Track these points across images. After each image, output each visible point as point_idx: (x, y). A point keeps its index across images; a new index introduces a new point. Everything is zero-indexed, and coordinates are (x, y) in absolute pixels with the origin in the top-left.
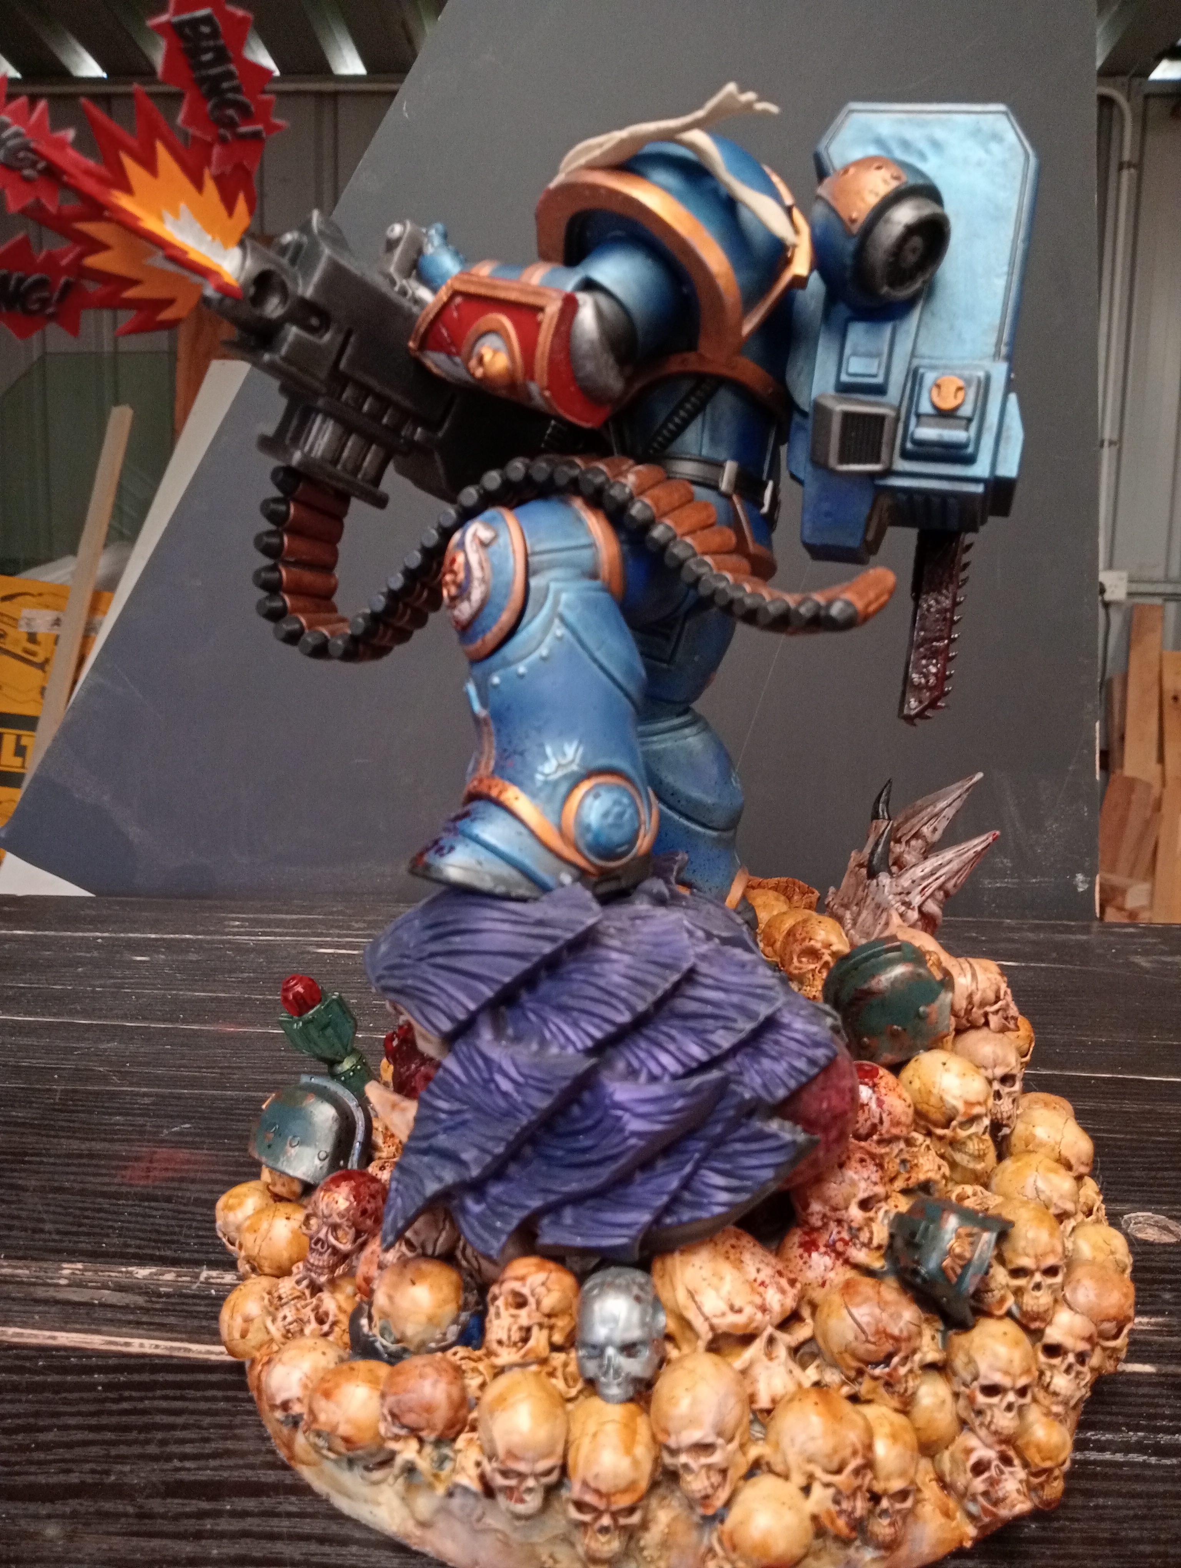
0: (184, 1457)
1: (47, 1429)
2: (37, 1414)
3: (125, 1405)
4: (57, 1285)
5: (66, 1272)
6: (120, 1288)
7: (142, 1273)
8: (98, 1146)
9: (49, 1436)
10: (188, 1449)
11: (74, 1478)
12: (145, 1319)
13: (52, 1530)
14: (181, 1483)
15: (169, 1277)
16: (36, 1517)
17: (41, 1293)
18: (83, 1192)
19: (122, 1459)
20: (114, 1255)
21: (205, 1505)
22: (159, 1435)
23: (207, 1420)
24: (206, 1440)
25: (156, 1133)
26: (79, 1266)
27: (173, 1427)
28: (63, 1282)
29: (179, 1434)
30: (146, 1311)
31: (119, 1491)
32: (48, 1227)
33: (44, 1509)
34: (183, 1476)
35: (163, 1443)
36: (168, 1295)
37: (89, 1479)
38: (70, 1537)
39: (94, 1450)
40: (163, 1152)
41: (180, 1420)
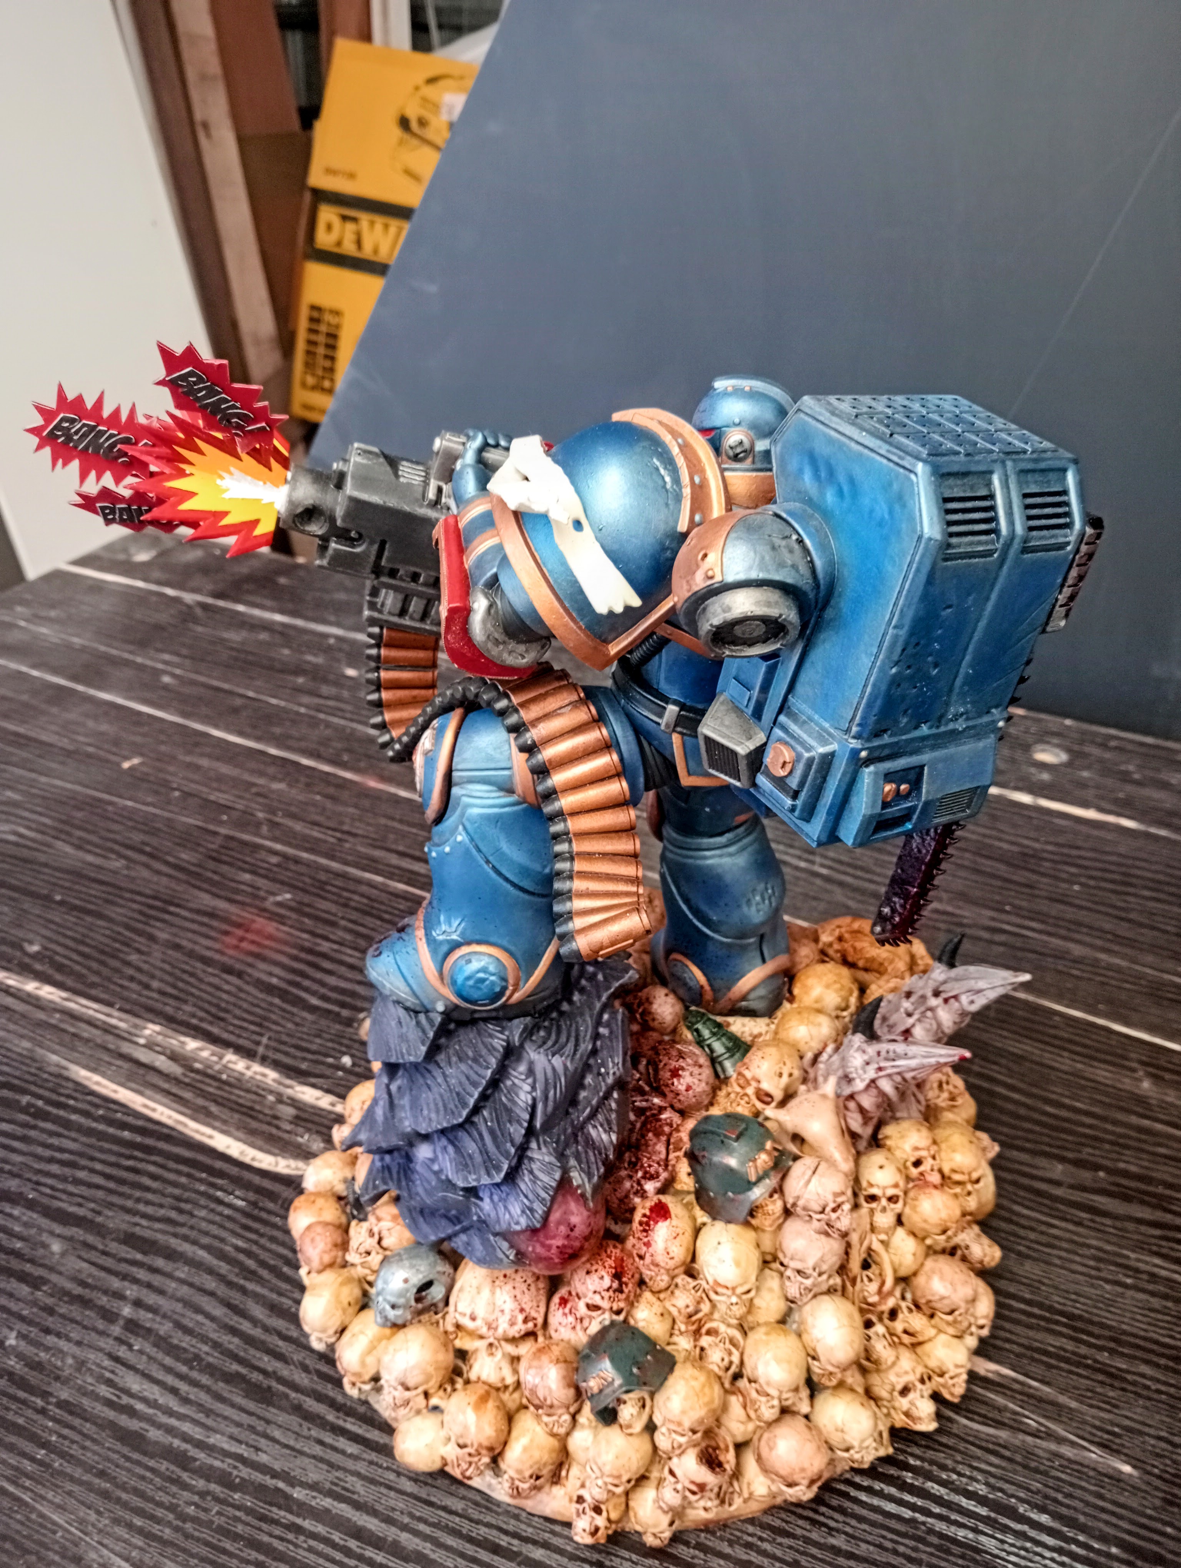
0: (144, 1216)
1: (83, 1168)
2: (81, 1155)
3: (130, 1163)
4: (137, 1044)
5: (147, 1032)
6: (174, 1057)
7: (192, 1044)
8: (222, 905)
9: (82, 1175)
10: (150, 1210)
11: (81, 1212)
12: (174, 1090)
13: (56, 1247)
14: (133, 1235)
15: (205, 1054)
16: (52, 1233)
17: (126, 1048)
18: (191, 954)
19: (111, 1205)
20: (182, 1023)
21: (139, 1257)
22: (138, 1194)
23: (170, 1190)
24: (161, 1206)
25: (264, 899)
26: (157, 1028)
27: (148, 1189)
28: (142, 1041)
29: (150, 1196)
30: (177, 1081)
31: (100, 1230)
32: (155, 984)
33: (58, 1229)
34: (137, 1230)
35: (138, 1200)
36: (197, 1071)
37: (90, 1215)
38: (63, 1254)
39: (100, 1194)
40: (260, 922)
41: (155, 1185)
